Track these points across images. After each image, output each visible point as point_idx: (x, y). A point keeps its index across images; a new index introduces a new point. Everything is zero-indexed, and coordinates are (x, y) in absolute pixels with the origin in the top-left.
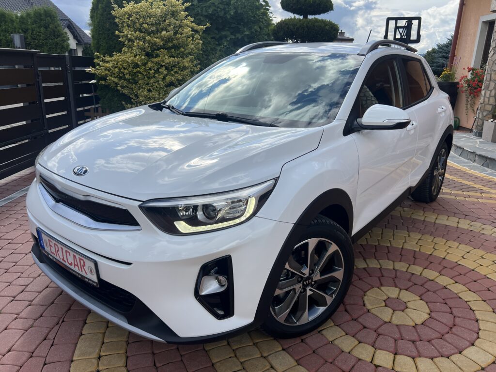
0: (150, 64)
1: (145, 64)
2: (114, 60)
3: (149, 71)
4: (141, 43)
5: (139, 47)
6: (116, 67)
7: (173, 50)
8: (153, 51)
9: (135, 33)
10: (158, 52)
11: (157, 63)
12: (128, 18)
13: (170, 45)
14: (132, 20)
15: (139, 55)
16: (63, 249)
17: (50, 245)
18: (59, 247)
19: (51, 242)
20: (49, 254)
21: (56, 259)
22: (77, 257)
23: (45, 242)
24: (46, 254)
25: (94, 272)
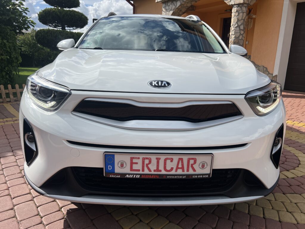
16: (160, 159)
17: (132, 163)
18: (154, 158)
19: (137, 159)
20: (126, 174)
21: (141, 175)
22: (185, 159)
23: (118, 164)
24: (119, 176)
25: (207, 165)
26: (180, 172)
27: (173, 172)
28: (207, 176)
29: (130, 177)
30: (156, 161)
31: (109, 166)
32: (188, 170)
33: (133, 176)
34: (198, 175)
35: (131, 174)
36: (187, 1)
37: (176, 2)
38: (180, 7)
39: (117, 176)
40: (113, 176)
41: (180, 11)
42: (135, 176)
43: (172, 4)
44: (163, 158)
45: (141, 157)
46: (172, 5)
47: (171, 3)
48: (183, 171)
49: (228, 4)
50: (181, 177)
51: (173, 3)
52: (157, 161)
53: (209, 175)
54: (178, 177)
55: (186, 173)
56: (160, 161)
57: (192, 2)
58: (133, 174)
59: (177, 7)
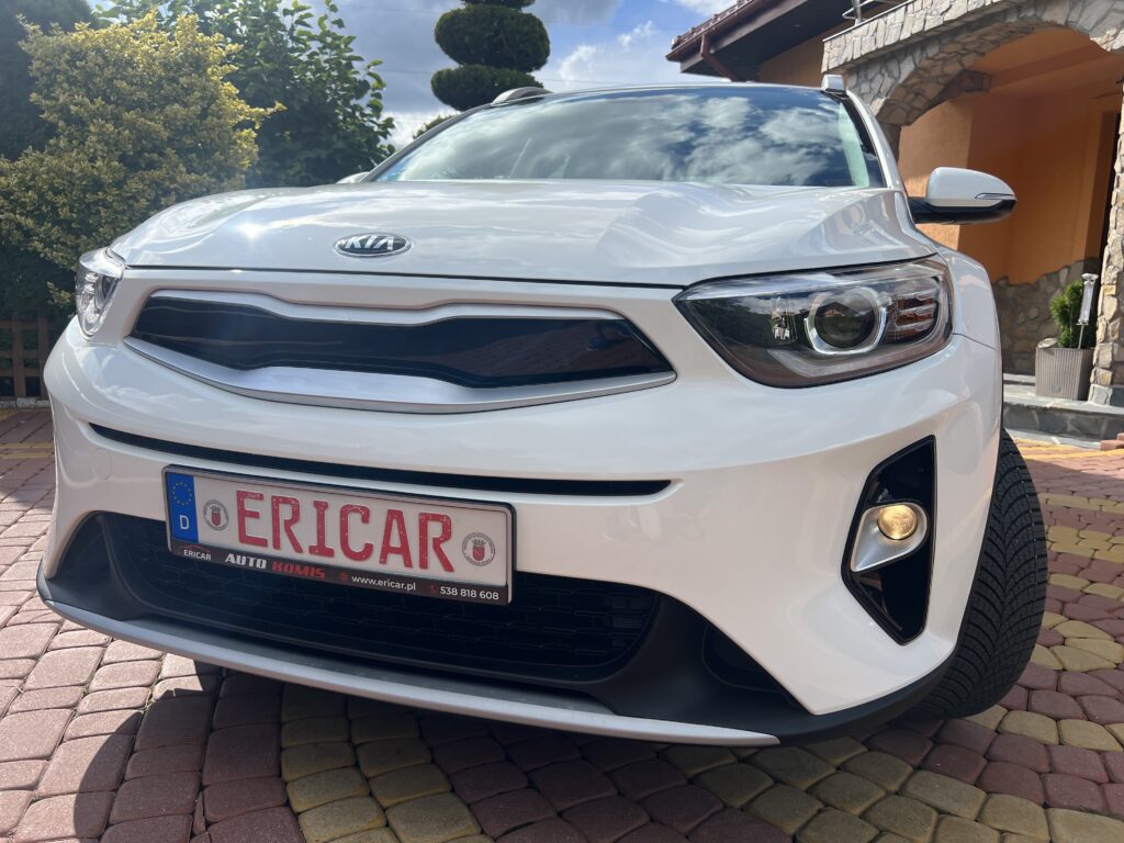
0: (134, 185)
1: (119, 184)
2: (24, 170)
3: (131, 202)
4: (110, 127)
5: (103, 138)
6: (28, 188)
7: (194, 155)
8: (140, 154)
9: (91, 101)
10: (155, 156)
11: (156, 184)
12: (72, 63)
13: (189, 142)
14: (83, 68)
15: (102, 157)
16: (325, 506)
17: (243, 514)
18: (306, 501)
19: (256, 498)
20: (226, 552)
21: (270, 559)
22: (411, 514)
23: (205, 513)
24: (208, 557)
25: (493, 551)
26: (395, 565)
27: (373, 564)
28: (495, 596)
29: (238, 562)
30: (314, 512)
31: (181, 517)
32: (424, 564)
33: (248, 561)
34: (459, 586)
35: (242, 553)
36: (942, 55)
37: (899, 62)
38: (914, 80)
39: (203, 556)
40: (191, 553)
41: (917, 94)
42: (252, 560)
43: (883, 71)
44: (335, 504)
45: (269, 493)
46: (883, 75)
47: (878, 68)
48: (408, 563)
49: (1104, 47)
50: (398, 586)
51: (886, 67)
52: (318, 514)
53: (502, 590)
54: (391, 584)
55: (416, 571)
56: (328, 514)
57: (963, 55)
58: (248, 555)
59: (901, 81)
